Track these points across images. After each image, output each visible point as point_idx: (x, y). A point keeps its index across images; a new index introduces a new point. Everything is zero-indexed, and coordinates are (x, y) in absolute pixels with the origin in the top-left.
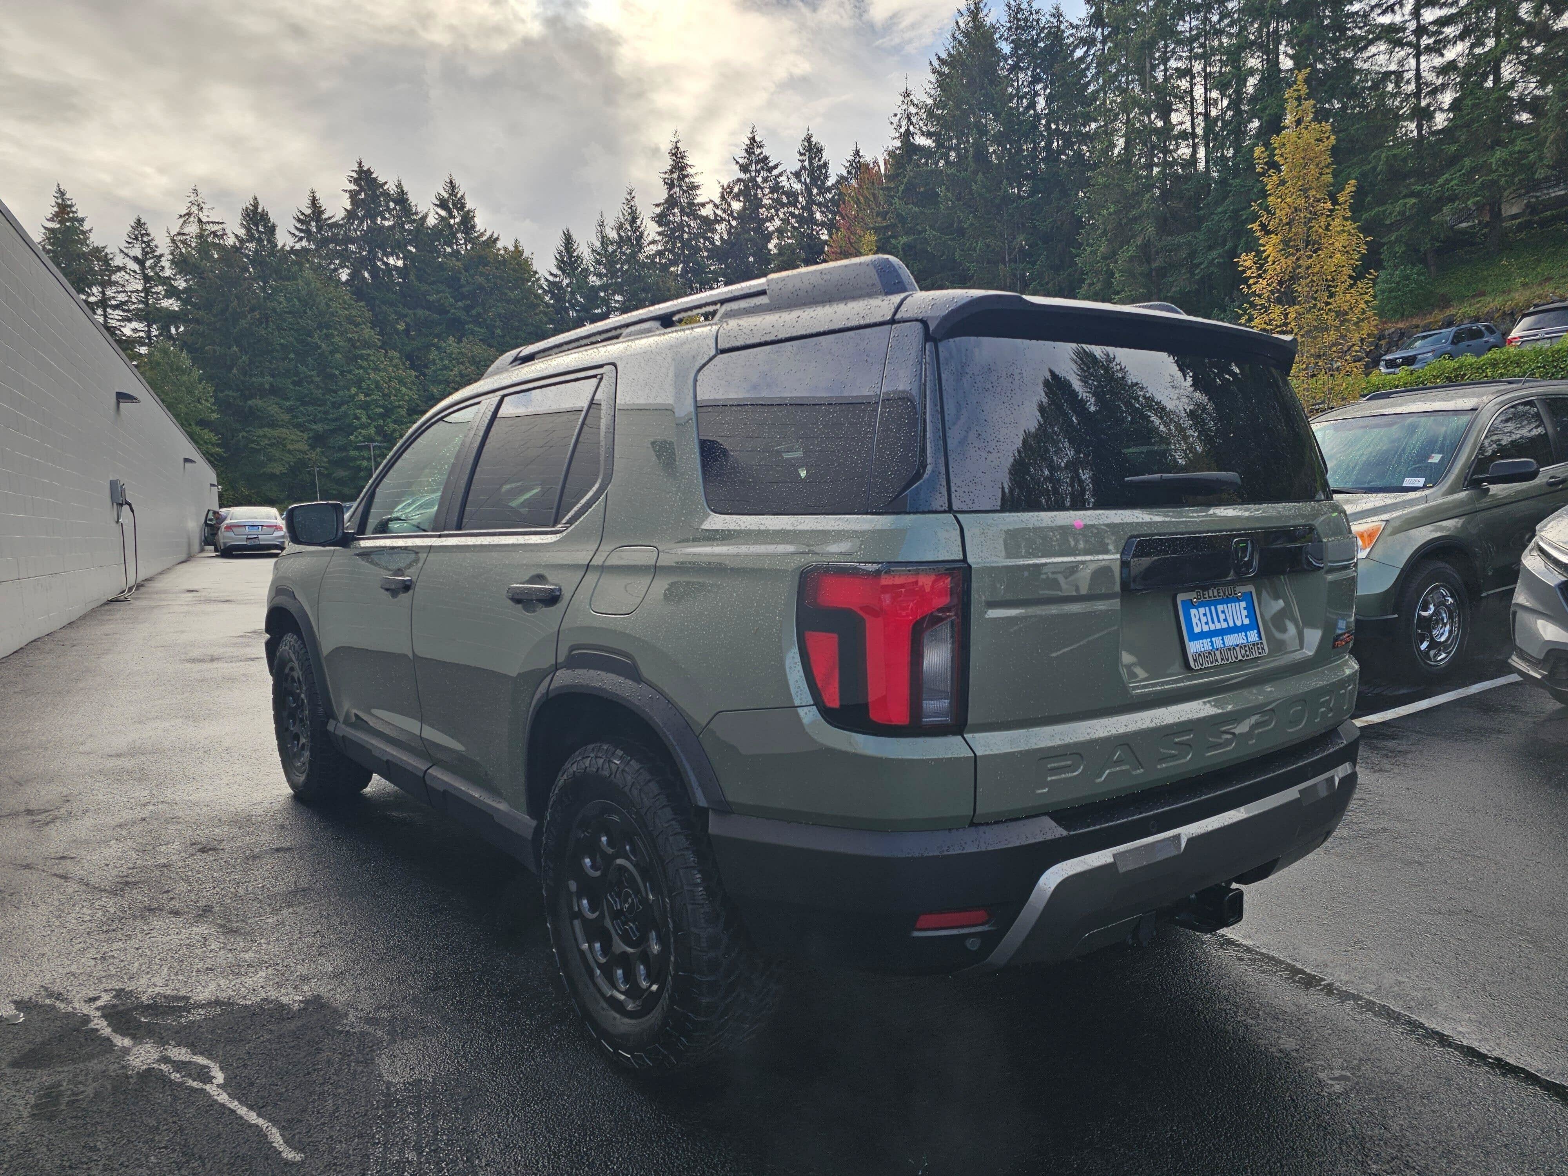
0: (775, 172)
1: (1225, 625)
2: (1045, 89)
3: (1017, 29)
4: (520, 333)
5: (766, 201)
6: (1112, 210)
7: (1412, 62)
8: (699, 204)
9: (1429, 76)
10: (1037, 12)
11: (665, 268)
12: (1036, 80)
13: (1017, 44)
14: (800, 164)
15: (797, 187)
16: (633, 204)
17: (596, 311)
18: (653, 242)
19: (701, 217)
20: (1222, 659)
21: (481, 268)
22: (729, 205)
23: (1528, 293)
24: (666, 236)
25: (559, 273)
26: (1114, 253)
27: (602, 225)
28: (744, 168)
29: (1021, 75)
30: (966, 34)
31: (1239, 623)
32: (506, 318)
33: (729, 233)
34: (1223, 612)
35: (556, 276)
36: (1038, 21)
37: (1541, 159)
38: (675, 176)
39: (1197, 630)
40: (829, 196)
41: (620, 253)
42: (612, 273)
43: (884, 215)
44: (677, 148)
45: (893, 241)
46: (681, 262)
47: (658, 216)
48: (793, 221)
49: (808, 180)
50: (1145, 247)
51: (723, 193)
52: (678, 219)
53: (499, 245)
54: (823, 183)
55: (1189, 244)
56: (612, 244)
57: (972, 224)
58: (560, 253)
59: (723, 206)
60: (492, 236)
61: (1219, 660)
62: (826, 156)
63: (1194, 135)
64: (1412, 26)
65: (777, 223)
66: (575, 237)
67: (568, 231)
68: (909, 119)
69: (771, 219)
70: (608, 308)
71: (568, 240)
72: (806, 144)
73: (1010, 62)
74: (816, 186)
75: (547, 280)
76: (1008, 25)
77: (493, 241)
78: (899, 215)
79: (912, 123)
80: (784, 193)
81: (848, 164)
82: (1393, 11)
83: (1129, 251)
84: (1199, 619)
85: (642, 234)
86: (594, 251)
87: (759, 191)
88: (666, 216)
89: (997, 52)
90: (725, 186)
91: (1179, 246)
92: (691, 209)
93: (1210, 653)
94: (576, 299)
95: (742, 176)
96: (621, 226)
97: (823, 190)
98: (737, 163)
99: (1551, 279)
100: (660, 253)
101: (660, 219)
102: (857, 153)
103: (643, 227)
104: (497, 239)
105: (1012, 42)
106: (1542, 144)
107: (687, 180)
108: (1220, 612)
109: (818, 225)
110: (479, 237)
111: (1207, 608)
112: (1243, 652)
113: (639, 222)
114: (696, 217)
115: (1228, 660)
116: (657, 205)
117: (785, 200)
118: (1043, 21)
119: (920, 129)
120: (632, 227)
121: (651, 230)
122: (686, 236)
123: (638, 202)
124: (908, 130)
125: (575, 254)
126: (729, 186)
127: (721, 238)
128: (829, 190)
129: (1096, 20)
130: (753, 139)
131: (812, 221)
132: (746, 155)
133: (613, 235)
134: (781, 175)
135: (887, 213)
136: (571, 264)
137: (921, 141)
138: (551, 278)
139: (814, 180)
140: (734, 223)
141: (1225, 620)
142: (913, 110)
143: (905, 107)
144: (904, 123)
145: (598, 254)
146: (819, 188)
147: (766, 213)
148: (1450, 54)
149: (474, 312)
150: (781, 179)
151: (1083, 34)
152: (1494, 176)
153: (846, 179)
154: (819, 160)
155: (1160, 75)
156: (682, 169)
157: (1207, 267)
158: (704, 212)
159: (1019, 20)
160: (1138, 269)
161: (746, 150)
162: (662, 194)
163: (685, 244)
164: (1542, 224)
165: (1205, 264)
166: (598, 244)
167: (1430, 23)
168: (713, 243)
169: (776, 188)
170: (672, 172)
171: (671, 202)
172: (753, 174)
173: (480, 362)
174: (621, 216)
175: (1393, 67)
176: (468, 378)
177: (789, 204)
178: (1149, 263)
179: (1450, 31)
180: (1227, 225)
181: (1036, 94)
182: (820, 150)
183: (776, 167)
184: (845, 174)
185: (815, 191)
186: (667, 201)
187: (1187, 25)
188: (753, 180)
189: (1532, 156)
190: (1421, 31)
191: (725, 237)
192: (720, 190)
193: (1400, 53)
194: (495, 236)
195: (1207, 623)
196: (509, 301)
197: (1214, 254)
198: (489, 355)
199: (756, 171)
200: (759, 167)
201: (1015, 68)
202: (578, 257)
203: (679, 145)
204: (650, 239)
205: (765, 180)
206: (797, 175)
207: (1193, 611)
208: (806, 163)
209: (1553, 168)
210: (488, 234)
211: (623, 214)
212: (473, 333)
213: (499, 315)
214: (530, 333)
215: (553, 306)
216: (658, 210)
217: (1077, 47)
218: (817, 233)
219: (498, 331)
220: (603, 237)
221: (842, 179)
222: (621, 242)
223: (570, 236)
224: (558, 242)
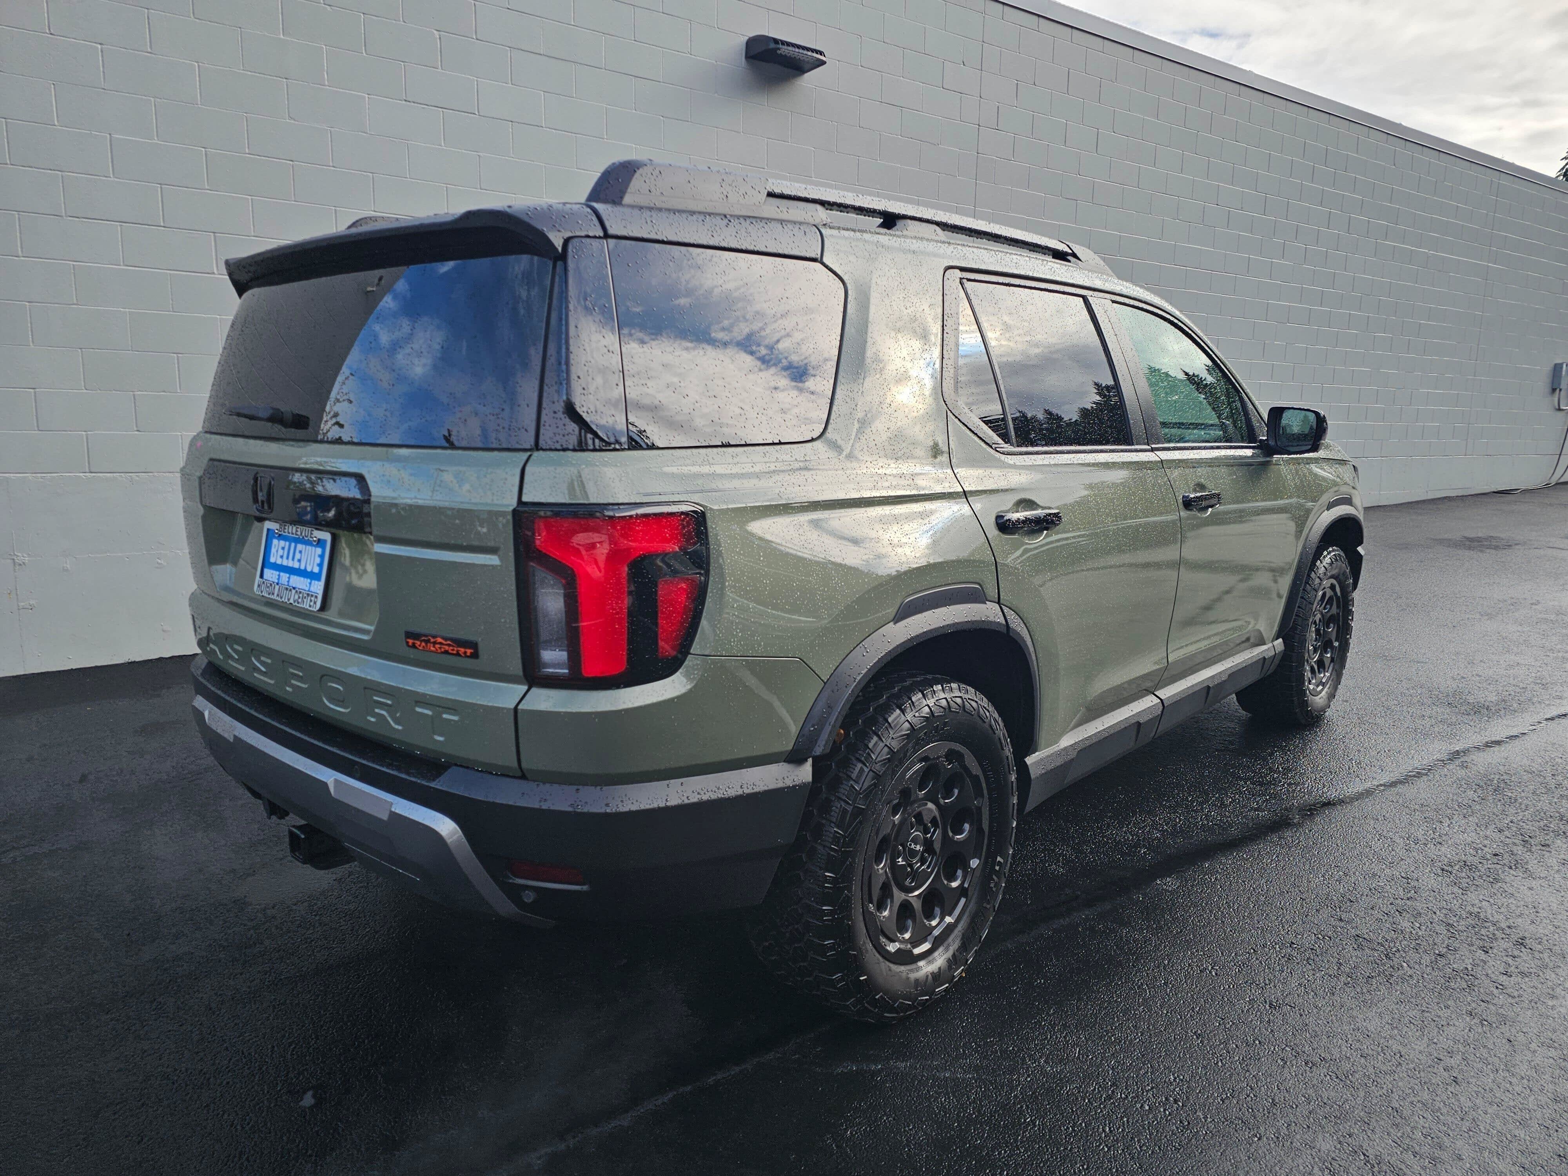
1: (296, 565)
20: (278, 595)
31: (309, 569)
34: (300, 552)
39: (272, 560)
61: (276, 595)
84: (277, 551)
93: (271, 585)
108: (297, 551)
111: (287, 543)
112: (297, 597)
115: (281, 598)
141: (299, 561)
195: (282, 557)
207: (275, 542)
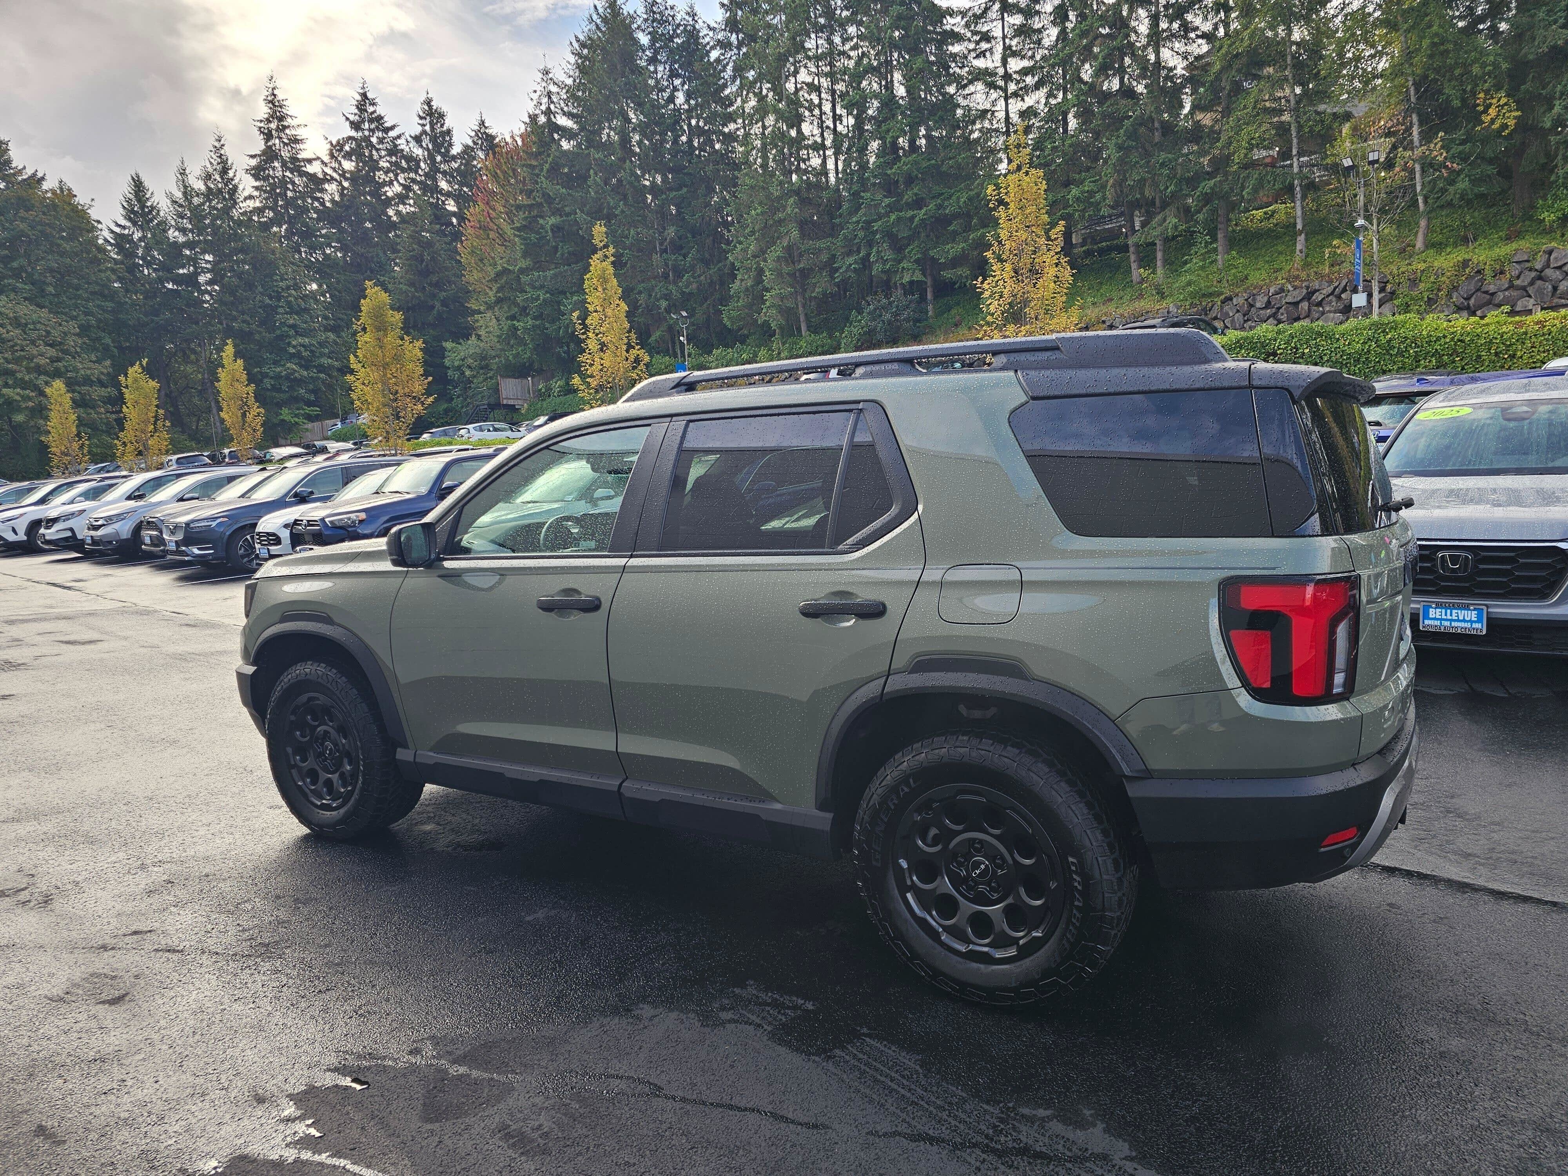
0: (392, 134)
2: (683, 84)
3: (653, 22)
4: (81, 292)
5: (384, 164)
6: (759, 211)
7: (1002, 102)
8: (304, 160)
9: (1015, 118)
10: (672, 8)
11: (265, 227)
12: (673, 74)
13: (654, 37)
14: (420, 128)
15: (418, 152)
16: (222, 152)
17: (181, 271)
18: (250, 197)
19: (307, 174)
21: (22, 213)
22: (340, 164)
23: (1097, 310)
24: (265, 192)
25: (128, 224)
26: (764, 252)
27: (183, 173)
28: (356, 126)
29: (660, 68)
30: (605, 20)
32: (59, 273)
33: (342, 195)
35: (124, 227)
36: (673, 17)
37: (1104, 200)
38: (273, 126)
40: (455, 165)
41: (209, 207)
42: (200, 229)
43: (529, 194)
44: (275, 95)
45: (541, 221)
46: (285, 223)
47: (254, 168)
48: (416, 188)
49: (430, 147)
50: (789, 249)
51: (331, 150)
52: (279, 174)
53: (45, 186)
54: (448, 151)
55: (828, 248)
56: (198, 195)
57: (623, 212)
58: (129, 201)
59: (333, 165)
60: (34, 175)
62: (448, 123)
63: (823, 147)
64: (1001, 71)
65: (397, 189)
66: (147, 182)
67: (138, 177)
68: (550, 98)
69: (391, 183)
70: (196, 268)
71: (138, 186)
72: (426, 108)
73: (648, 53)
74: (439, 153)
75: (112, 232)
76: (645, 16)
77: (36, 181)
78: (544, 195)
79: (553, 102)
80: (404, 157)
81: (473, 134)
82: (984, 56)
83: (775, 252)
85: (235, 188)
86: (174, 202)
87: (374, 152)
88: (264, 170)
89: (636, 41)
90: (334, 143)
91: (820, 250)
92: (295, 165)
94: (153, 257)
95: (353, 133)
96: (208, 177)
97: (448, 158)
98: (347, 119)
99: (1112, 300)
100: (259, 211)
101: (257, 172)
102: (482, 123)
103: (236, 181)
104: (43, 179)
105: (649, 33)
106: (1104, 187)
107: (287, 131)
109: (442, 194)
110: (14, 175)
113: (231, 174)
114: (302, 174)
116: (253, 157)
117: (404, 164)
118: (678, 18)
119: (562, 109)
120: (222, 179)
121: (247, 185)
122: (289, 194)
123: (227, 151)
124: (549, 108)
125: (149, 204)
126: (338, 142)
127: (332, 201)
128: (454, 158)
129: (732, 24)
130: (364, 95)
131: (436, 189)
132: (356, 111)
133: (199, 186)
134: (399, 137)
135: (532, 191)
136: (144, 215)
137: (563, 121)
138: (117, 230)
139: (437, 146)
140: (346, 184)
142: (554, 89)
143: (544, 84)
144: (545, 100)
145: (181, 206)
146: (444, 155)
147: (383, 177)
148: (1030, 101)
149: (15, 264)
150: (399, 142)
151: (720, 36)
152: (1070, 210)
153: (472, 149)
154: (442, 126)
155: (790, 86)
156: (281, 119)
157: (846, 271)
158: (310, 169)
159: (654, 13)
160: (786, 269)
161: (357, 107)
162: (259, 145)
163: (289, 203)
164: (1101, 252)
165: (844, 269)
166: (178, 195)
167: (1015, 72)
168: (323, 204)
169: (394, 151)
170: (268, 121)
171: (270, 155)
172: (367, 133)
173: (26, 324)
174: (208, 165)
175: (988, 106)
176: (11, 343)
177: (409, 169)
178: (794, 263)
179: (1030, 80)
180: (861, 234)
181: (675, 89)
182: (441, 116)
183: (392, 128)
184: (471, 144)
185: (439, 158)
186: (264, 153)
187: (813, 42)
188: (367, 139)
189: (1098, 196)
190: (1007, 77)
191: (337, 198)
192: (329, 146)
193: (994, 95)
194: (40, 175)
196: (63, 254)
197: (851, 260)
198: (40, 317)
199: (370, 130)
200: (373, 126)
201: (653, 60)
202: (153, 208)
203: (276, 92)
204: (246, 194)
205: (381, 141)
206: (418, 139)
208: (427, 128)
209: (1112, 207)
210: (29, 172)
211: (211, 163)
212: (15, 290)
213: (51, 270)
214: (92, 293)
215: (122, 263)
216: (254, 162)
217: (713, 48)
218: (443, 202)
219: (51, 289)
220: (185, 187)
221: (467, 149)
222: (209, 194)
223: (141, 183)
224: (125, 188)
